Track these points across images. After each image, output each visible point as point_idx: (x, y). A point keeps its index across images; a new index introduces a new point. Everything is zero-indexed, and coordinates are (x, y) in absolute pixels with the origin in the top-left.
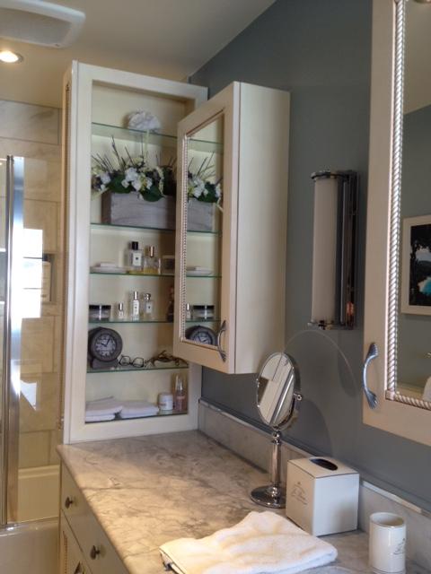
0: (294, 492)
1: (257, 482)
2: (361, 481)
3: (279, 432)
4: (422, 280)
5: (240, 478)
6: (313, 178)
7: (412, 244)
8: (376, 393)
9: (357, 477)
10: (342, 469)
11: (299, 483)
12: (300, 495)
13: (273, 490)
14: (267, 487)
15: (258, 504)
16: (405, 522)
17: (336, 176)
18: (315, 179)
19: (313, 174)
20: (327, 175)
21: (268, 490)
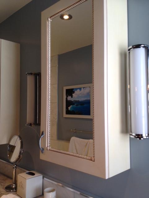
0: (20, 185)
1: (8, 183)
2: (43, 178)
3: (16, 164)
4: (69, 106)
5: (2, 182)
6: (27, 74)
7: (66, 95)
8: (44, 148)
9: (41, 177)
10: (37, 174)
11: (21, 182)
12: (22, 186)
13: (13, 185)
14: (11, 185)
15: (7, 191)
16: (56, 190)
17: (34, 74)
18: (27, 75)
19: (26, 73)
20: (31, 74)
21: (12, 186)
